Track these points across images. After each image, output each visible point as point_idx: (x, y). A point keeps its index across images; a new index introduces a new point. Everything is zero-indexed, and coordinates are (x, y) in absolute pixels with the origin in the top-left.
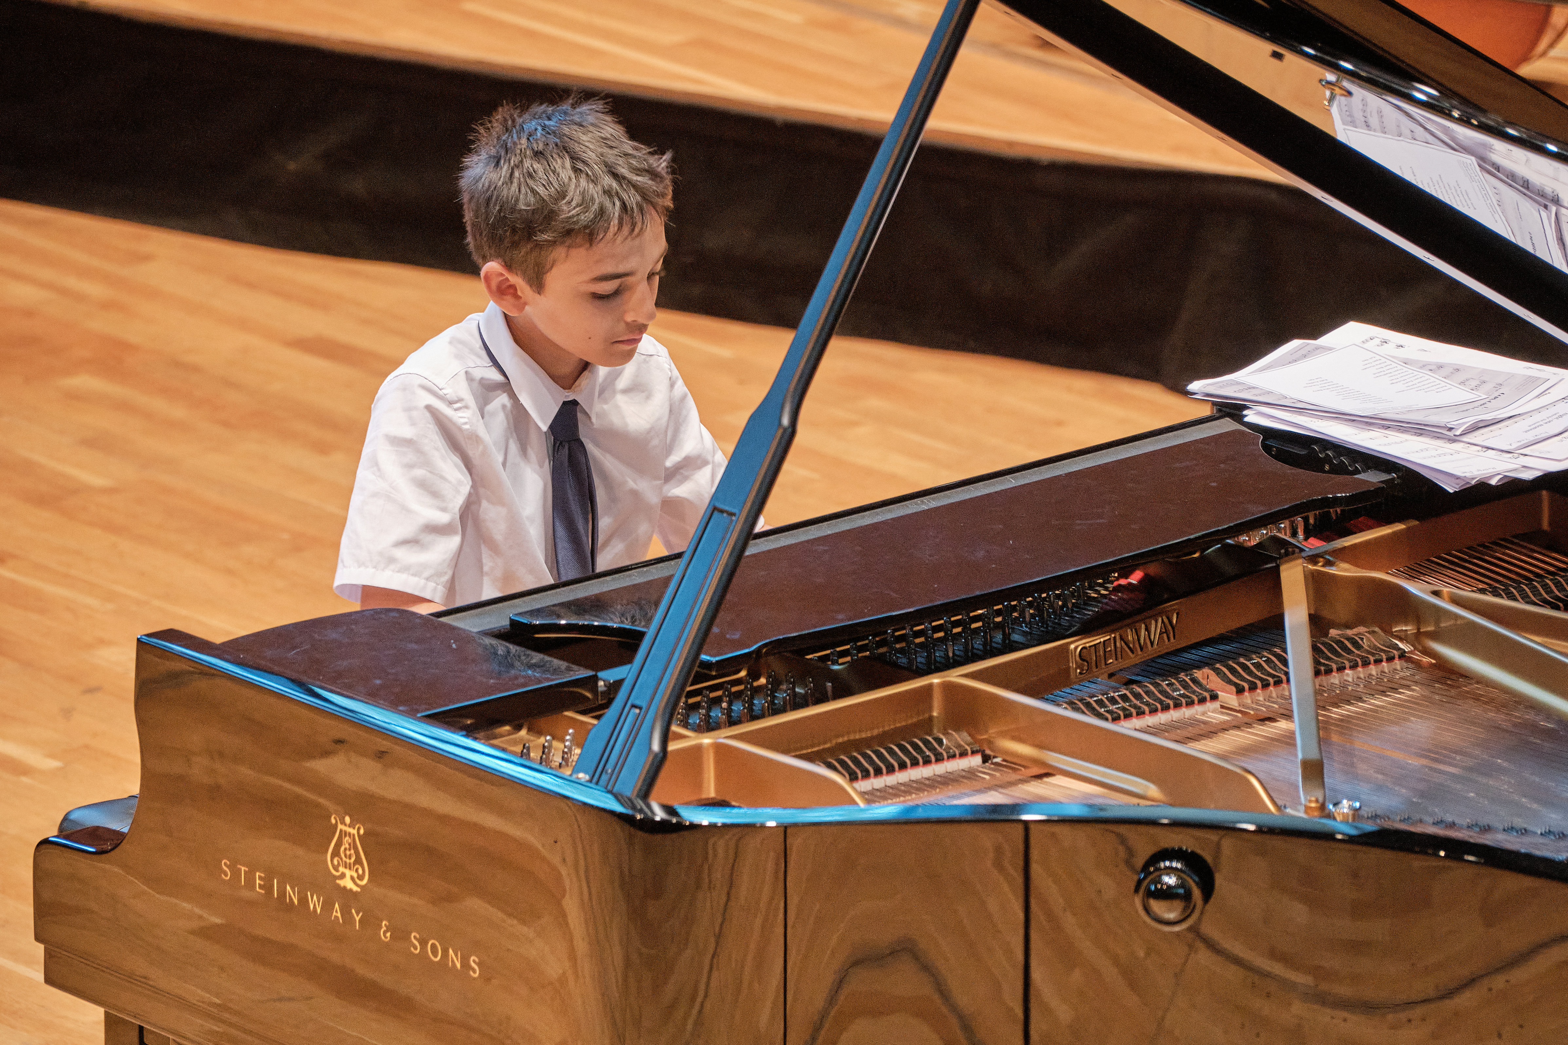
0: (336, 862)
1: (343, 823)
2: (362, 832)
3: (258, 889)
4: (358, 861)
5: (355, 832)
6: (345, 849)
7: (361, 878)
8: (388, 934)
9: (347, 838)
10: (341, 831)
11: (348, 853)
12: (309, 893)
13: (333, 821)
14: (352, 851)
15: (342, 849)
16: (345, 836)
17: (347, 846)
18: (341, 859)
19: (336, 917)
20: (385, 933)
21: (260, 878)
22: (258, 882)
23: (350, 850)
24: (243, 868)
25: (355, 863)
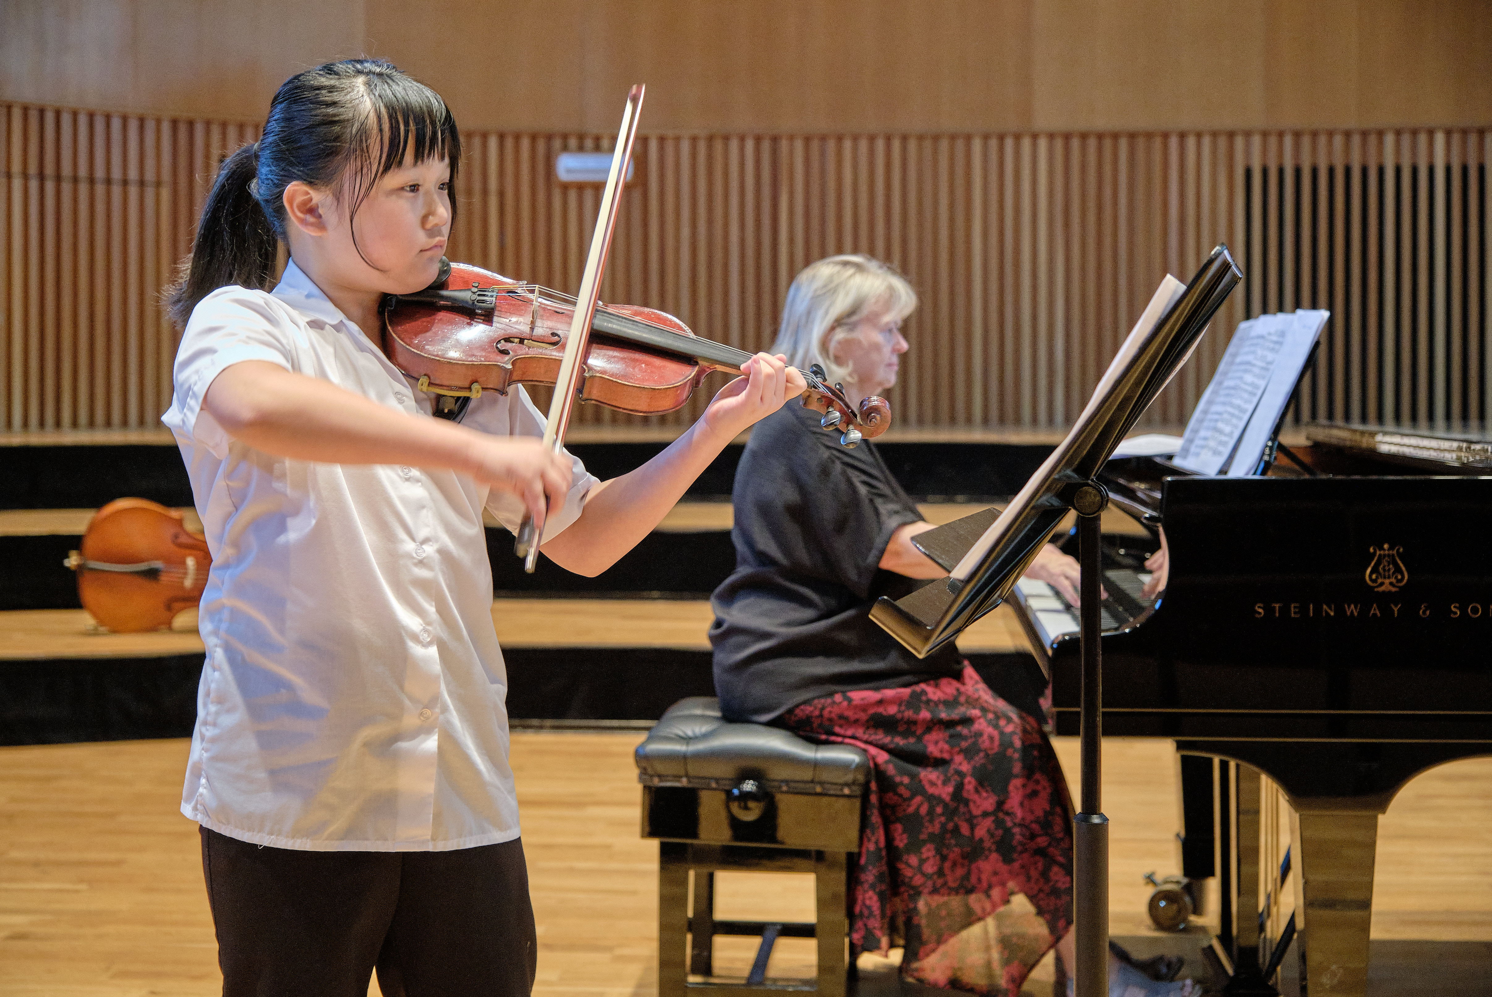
0: (1374, 576)
1: (1381, 548)
2: (1401, 550)
3: (1293, 615)
4: (1398, 570)
5: (1395, 552)
6: (1384, 567)
7: (1399, 581)
8: (1428, 612)
9: (1386, 559)
10: (1380, 555)
11: (1387, 568)
12: (1346, 606)
13: (1372, 550)
14: (1391, 566)
15: (1382, 566)
16: (1384, 558)
17: (1386, 564)
18: (1380, 574)
19: (1375, 615)
20: (1424, 612)
21: (1295, 607)
22: (1293, 610)
23: (1389, 565)
24: (1277, 606)
25: (1394, 573)
